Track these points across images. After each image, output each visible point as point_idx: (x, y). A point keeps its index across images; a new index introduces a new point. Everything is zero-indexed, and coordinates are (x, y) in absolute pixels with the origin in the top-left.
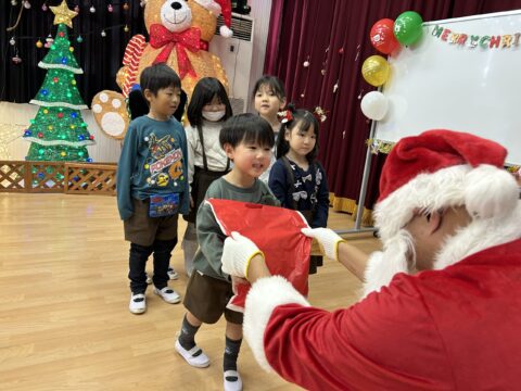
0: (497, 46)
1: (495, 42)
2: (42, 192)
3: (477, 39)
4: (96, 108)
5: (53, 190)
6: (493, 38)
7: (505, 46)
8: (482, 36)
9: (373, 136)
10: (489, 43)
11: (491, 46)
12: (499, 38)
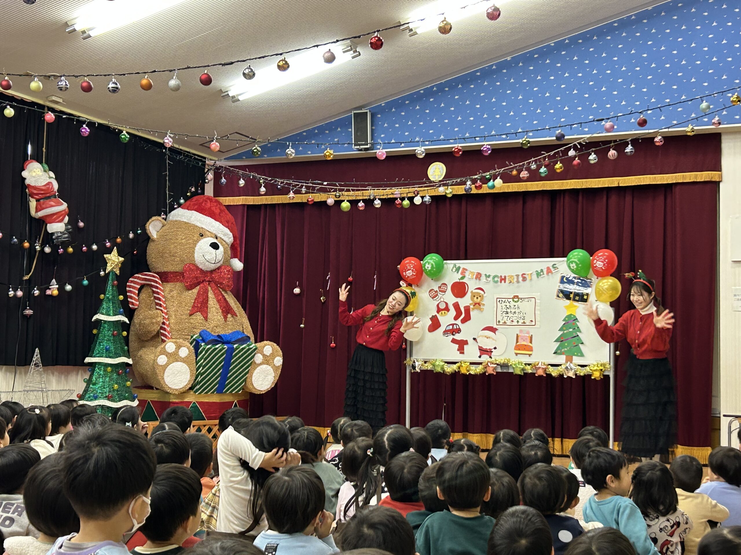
0: (505, 282)
1: (503, 279)
3: (489, 276)
6: (501, 276)
7: (511, 282)
8: (492, 275)
9: (410, 357)
10: (499, 280)
11: (501, 282)
12: (505, 277)
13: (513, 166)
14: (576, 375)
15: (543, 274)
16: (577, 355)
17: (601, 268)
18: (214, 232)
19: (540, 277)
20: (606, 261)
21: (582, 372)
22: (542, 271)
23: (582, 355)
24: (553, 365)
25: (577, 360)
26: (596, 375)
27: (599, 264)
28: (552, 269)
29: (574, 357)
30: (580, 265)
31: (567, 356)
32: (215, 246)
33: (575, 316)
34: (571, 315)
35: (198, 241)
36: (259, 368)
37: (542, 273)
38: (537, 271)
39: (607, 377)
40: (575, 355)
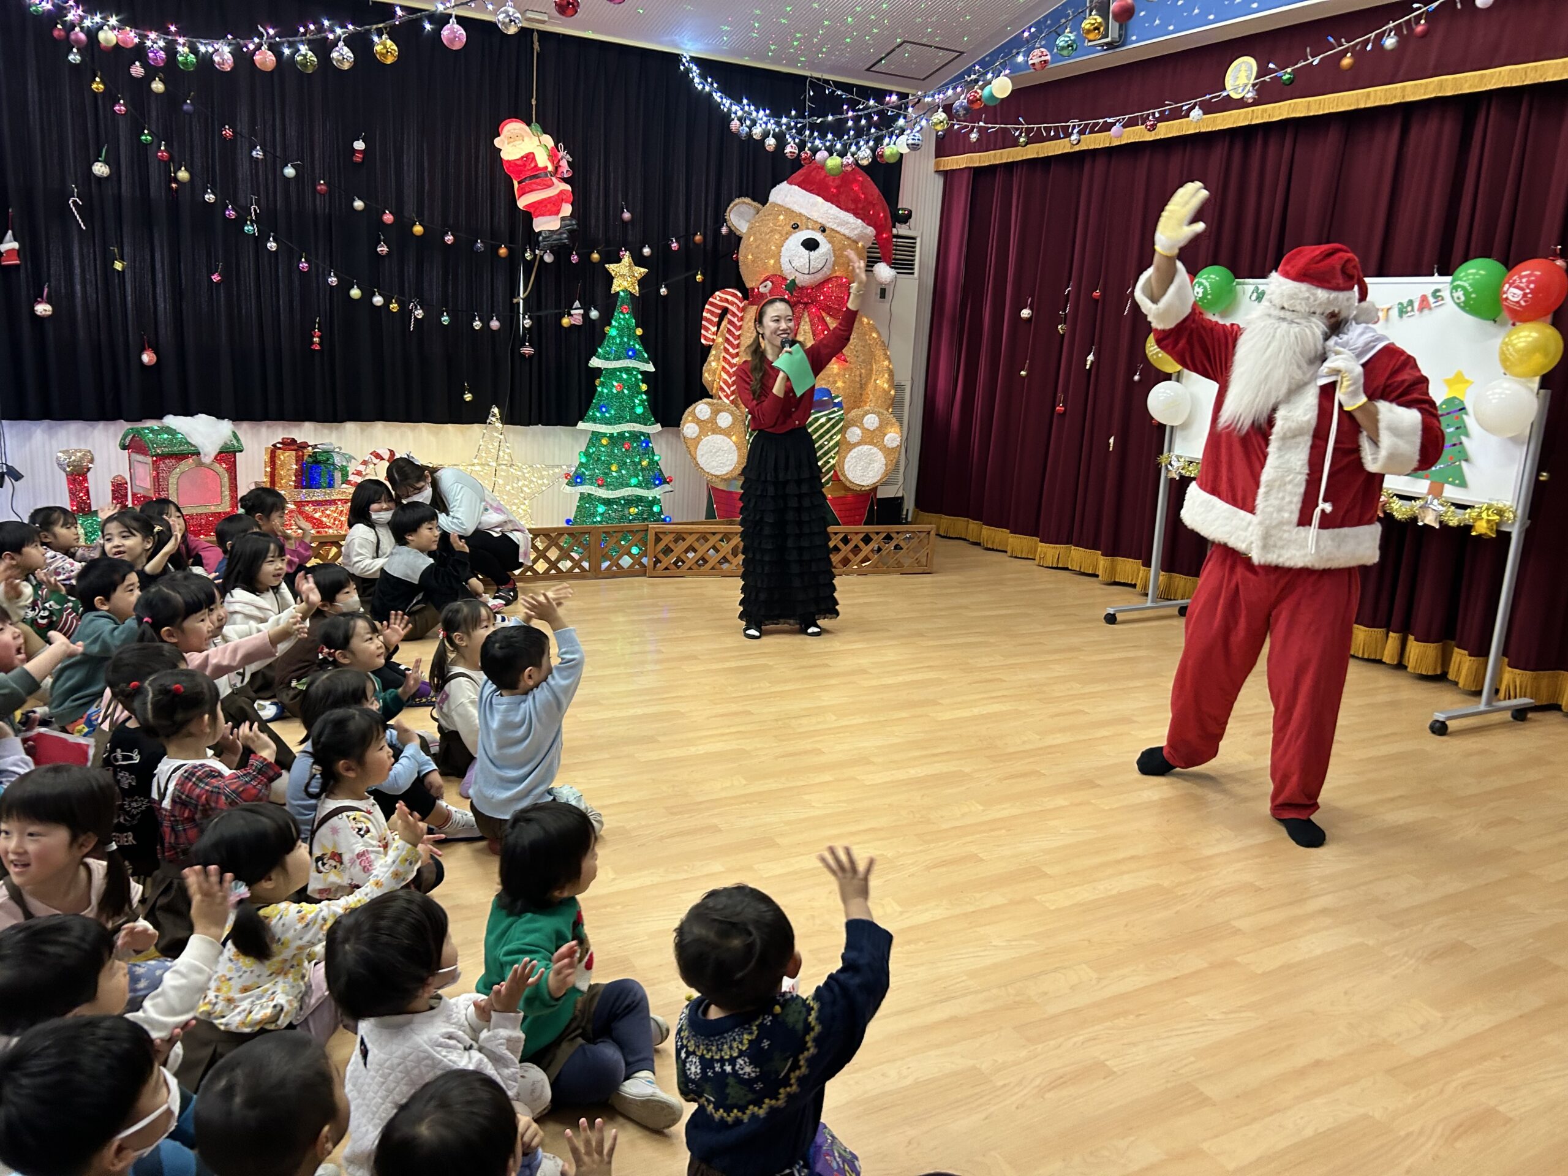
2: (614, 577)
4: (689, 428)
5: (630, 573)
9: (1170, 451)
13: (1347, 45)
14: (1441, 522)
15: (1413, 310)
16: (1452, 483)
17: (1518, 302)
18: (820, 220)
19: (1405, 316)
20: (1532, 286)
21: (1454, 519)
22: (1411, 303)
23: (1463, 484)
24: (1402, 497)
25: (1451, 492)
26: (1481, 528)
27: (1513, 294)
28: (1431, 300)
29: (1446, 486)
30: (1473, 296)
31: (1432, 483)
32: (811, 245)
33: (1462, 402)
34: (1455, 398)
35: (789, 234)
36: (856, 450)
37: (1409, 309)
38: (1400, 304)
39: (1504, 538)
40: (1449, 483)
